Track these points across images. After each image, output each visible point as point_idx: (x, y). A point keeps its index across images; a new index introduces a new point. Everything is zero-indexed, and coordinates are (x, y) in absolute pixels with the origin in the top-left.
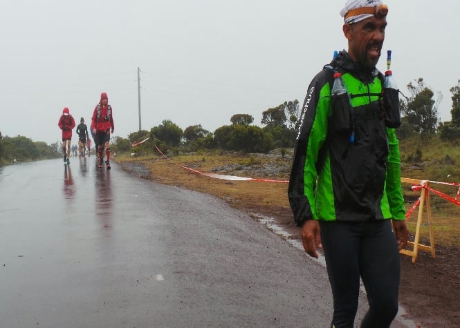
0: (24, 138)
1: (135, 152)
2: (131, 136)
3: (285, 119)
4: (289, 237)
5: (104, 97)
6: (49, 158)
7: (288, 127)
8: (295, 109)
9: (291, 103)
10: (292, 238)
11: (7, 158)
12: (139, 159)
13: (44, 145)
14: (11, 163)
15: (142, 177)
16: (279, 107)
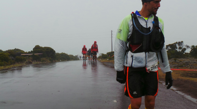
0: (64, 53)
1: (109, 58)
2: (108, 53)
3: (177, 48)
4: (176, 90)
5: (95, 42)
6: (74, 60)
7: (178, 51)
8: (182, 45)
9: (179, 42)
10: (177, 90)
11: (57, 60)
12: (110, 61)
13: (72, 56)
14: (59, 61)
15: (111, 67)
16: (174, 44)
